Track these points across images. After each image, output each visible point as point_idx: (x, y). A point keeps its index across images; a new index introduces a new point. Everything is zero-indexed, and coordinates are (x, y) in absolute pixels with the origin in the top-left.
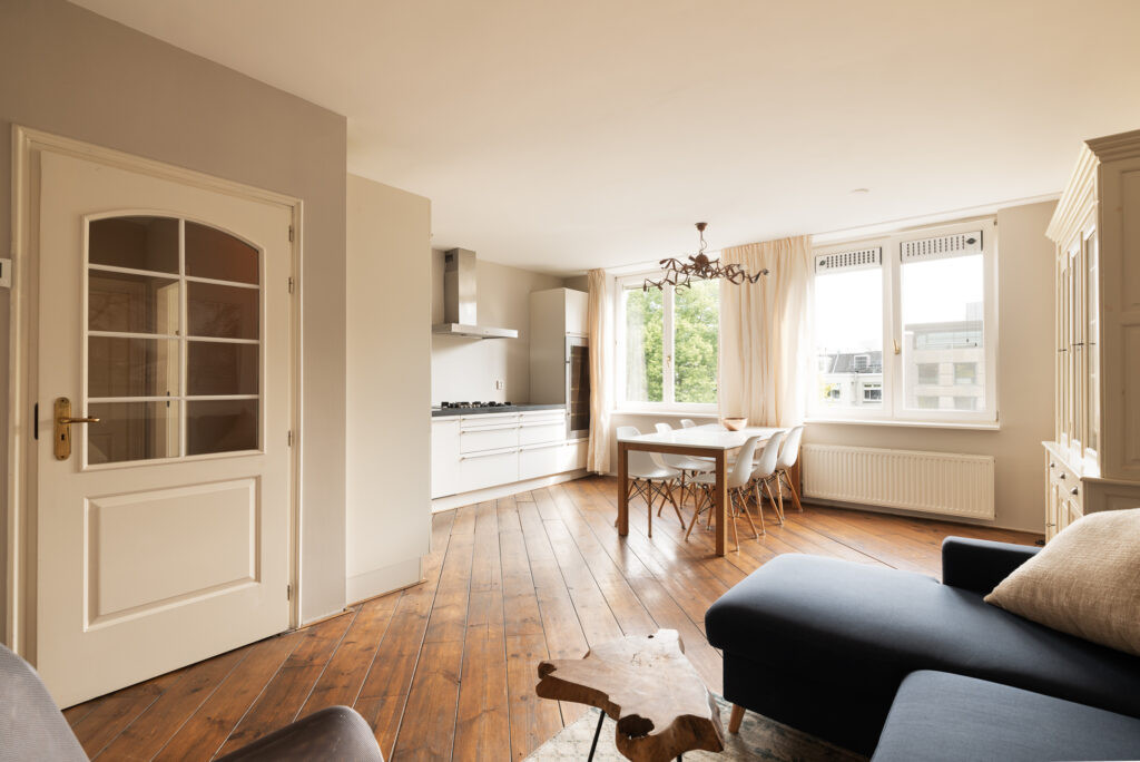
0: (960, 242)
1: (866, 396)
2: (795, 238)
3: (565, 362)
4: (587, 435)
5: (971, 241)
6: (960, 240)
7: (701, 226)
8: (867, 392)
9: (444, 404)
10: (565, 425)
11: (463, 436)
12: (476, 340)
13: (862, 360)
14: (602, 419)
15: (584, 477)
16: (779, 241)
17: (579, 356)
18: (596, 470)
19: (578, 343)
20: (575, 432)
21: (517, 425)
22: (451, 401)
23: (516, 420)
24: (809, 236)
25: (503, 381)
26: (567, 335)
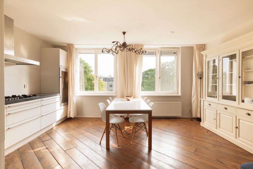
0: (173, 53)
1: (110, 86)
2: (140, 45)
3: (60, 77)
4: (68, 104)
5: (175, 53)
6: (173, 52)
7: (124, 33)
8: (110, 85)
10: (59, 102)
13: (109, 79)
14: (74, 98)
15: (66, 120)
16: (136, 45)
17: (64, 75)
18: (71, 116)
19: (64, 70)
20: (63, 104)
21: (40, 105)
24: (143, 45)
25: (27, 85)
26: (60, 67)
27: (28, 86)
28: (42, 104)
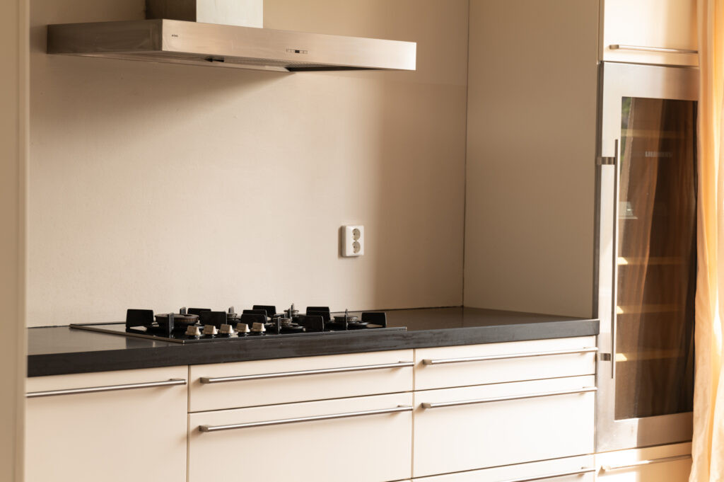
3: (599, 161)
9: (137, 317)
11: (198, 444)
12: (277, 75)
17: (655, 135)
19: (654, 87)
20: (634, 422)
21: (406, 401)
22: (166, 305)
23: (402, 379)
25: (361, 229)
26: (607, 56)
27: (361, 241)
28: (421, 398)
